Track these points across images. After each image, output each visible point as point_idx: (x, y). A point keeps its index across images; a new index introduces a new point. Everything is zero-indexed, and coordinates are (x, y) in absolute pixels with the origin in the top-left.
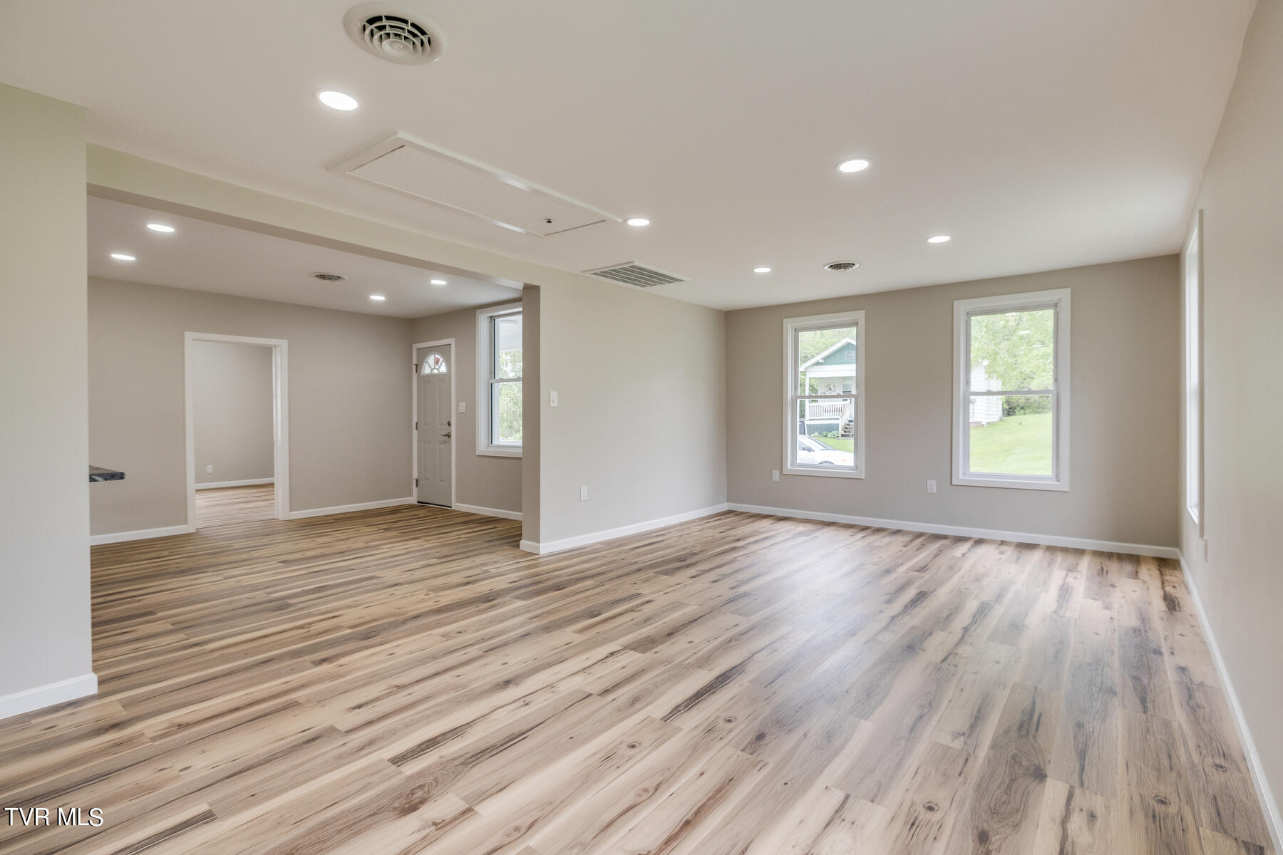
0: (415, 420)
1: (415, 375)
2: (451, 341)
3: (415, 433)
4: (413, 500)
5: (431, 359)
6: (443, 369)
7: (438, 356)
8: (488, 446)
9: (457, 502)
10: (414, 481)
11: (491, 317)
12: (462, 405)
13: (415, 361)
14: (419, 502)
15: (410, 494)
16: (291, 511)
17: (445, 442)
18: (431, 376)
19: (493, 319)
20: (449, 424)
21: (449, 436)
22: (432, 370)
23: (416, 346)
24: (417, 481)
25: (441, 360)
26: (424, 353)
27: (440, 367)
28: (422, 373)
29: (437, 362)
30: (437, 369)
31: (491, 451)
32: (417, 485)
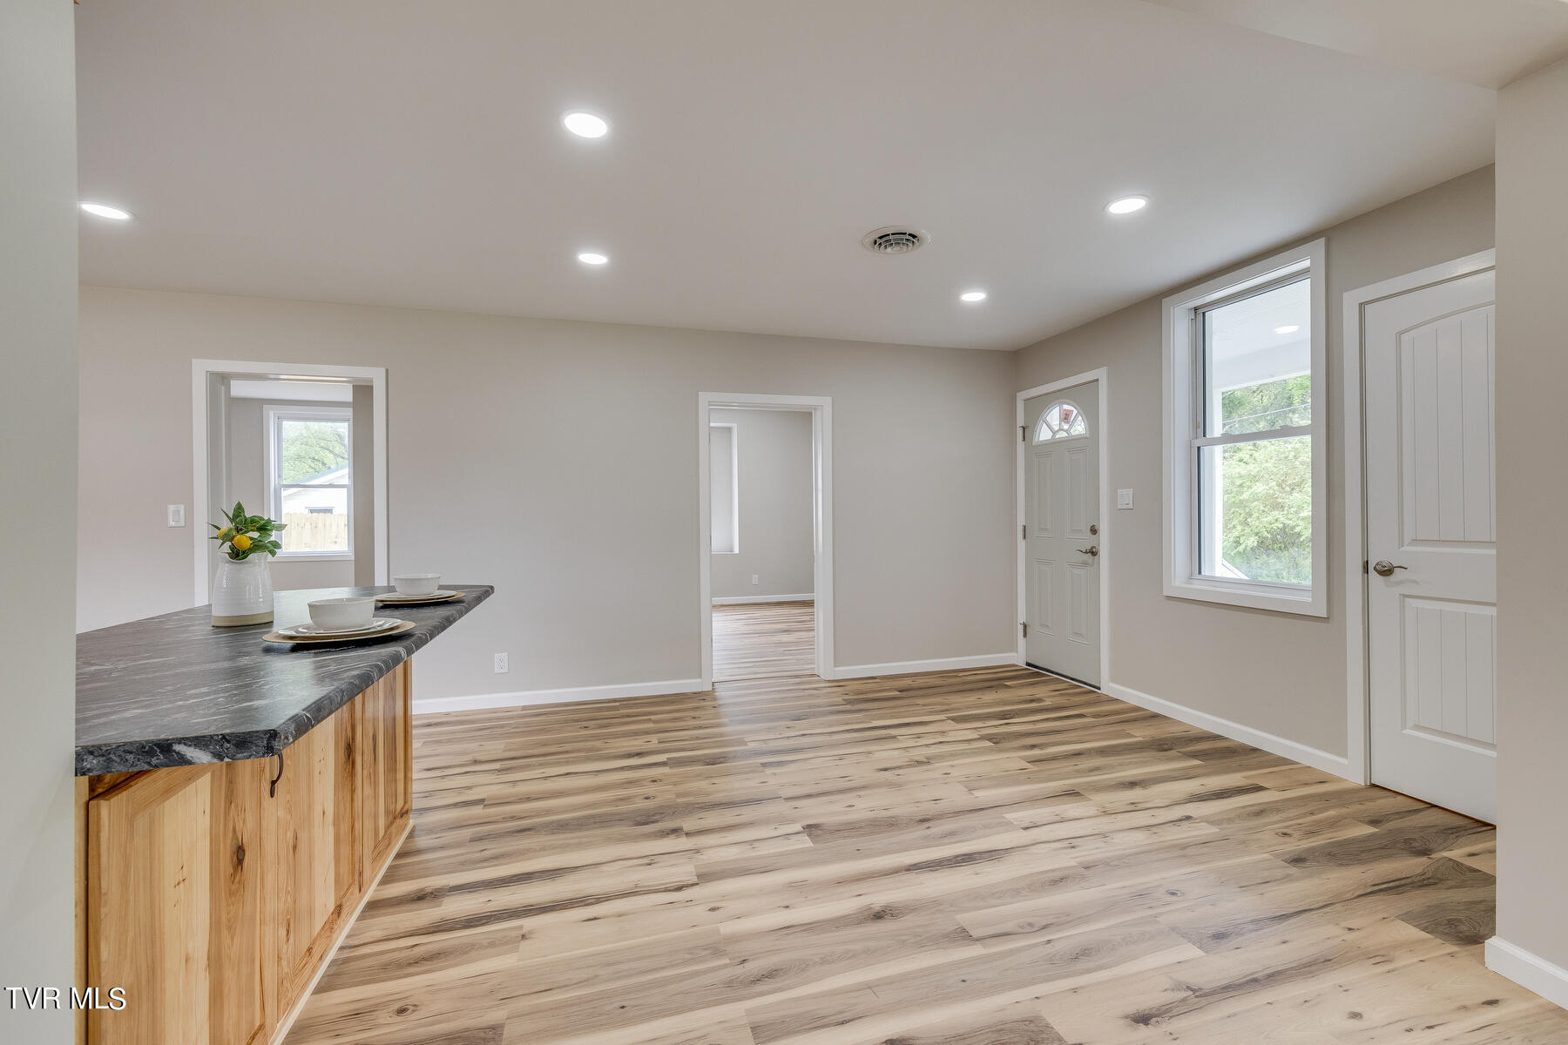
0: (1021, 522)
1: (1020, 445)
2: (1101, 374)
3: (1021, 544)
4: (1018, 658)
5: (1054, 416)
6: (1079, 428)
7: (1066, 407)
8: (1191, 578)
9: (1112, 682)
10: (1021, 628)
11: (1196, 309)
12: (1126, 496)
13: (1020, 422)
14: (1028, 664)
15: (1013, 647)
16: (835, 666)
17: (1085, 564)
18: (1054, 444)
19: (1199, 313)
20: (1094, 531)
21: (1093, 552)
22: (1055, 433)
23: (1022, 396)
24: (1025, 627)
25: (1075, 412)
26: (1037, 408)
27: (1071, 426)
28: (1035, 440)
29: (1066, 417)
30: (1066, 431)
31: (1198, 589)
32: (1025, 635)
